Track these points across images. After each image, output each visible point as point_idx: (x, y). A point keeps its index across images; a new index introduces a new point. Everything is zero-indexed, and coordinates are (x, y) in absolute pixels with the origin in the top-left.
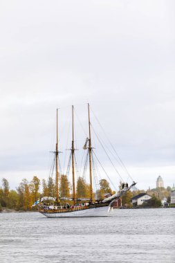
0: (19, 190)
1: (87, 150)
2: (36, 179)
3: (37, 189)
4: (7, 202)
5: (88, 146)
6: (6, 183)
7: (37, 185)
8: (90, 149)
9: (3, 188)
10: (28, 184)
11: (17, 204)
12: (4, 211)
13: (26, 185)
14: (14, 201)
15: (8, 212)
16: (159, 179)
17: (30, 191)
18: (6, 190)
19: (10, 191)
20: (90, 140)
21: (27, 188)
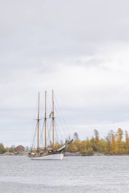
0: (107, 139)
1: (51, 119)
2: (120, 130)
3: (121, 138)
4: (98, 147)
5: (52, 116)
6: (96, 133)
7: (121, 135)
8: (53, 118)
9: (94, 137)
10: (114, 134)
11: (105, 149)
12: (96, 154)
13: (113, 135)
14: (103, 147)
15: (99, 155)
17: (116, 140)
18: (97, 138)
19: (100, 139)
20: (53, 113)
21: (113, 137)
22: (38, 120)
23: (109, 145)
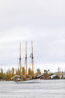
0: (7, 73)
2: (13, 69)
3: (13, 72)
4: (2, 77)
6: (2, 70)
8: (32, 58)
12: (1, 80)
13: (10, 71)
14: (5, 77)
15: (3, 81)
16: (59, 68)
17: (11, 73)
18: (2, 73)
19: (3, 73)
20: (32, 54)
21: (10, 72)
22: (20, 59)
23: (8, 76)
